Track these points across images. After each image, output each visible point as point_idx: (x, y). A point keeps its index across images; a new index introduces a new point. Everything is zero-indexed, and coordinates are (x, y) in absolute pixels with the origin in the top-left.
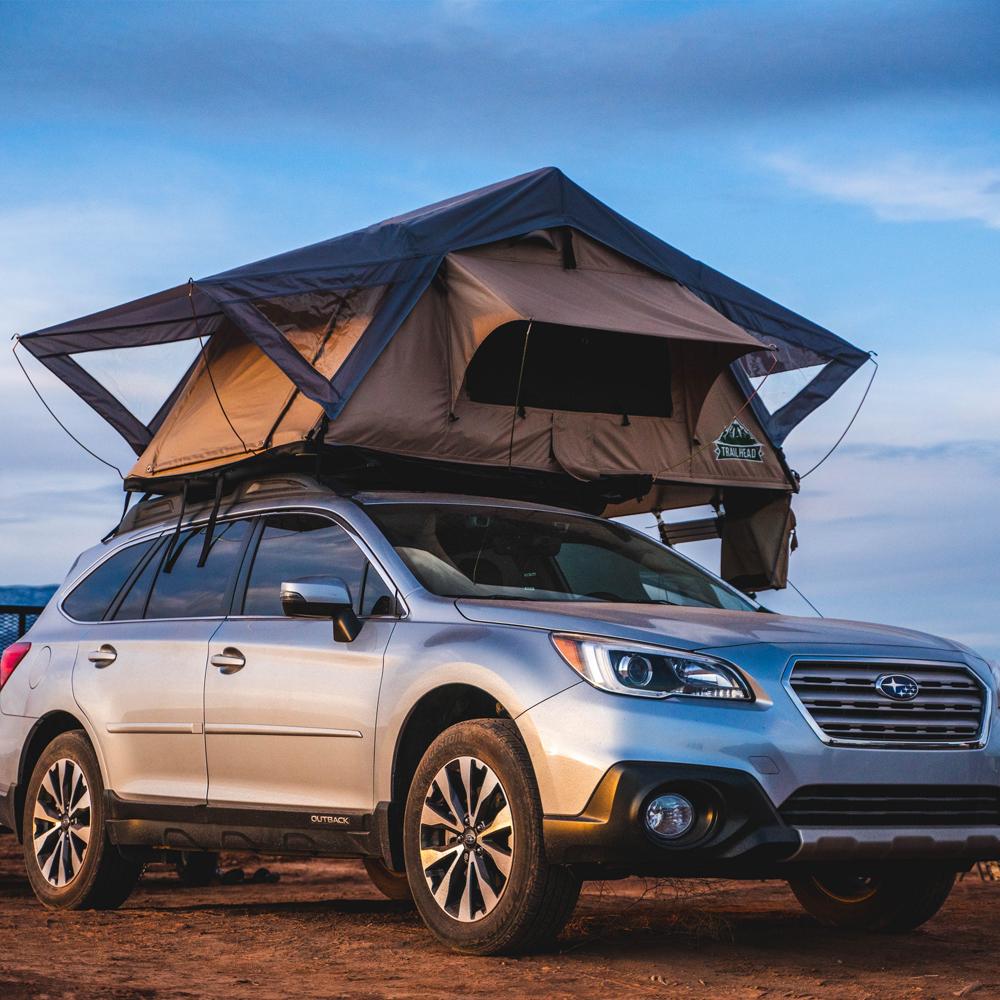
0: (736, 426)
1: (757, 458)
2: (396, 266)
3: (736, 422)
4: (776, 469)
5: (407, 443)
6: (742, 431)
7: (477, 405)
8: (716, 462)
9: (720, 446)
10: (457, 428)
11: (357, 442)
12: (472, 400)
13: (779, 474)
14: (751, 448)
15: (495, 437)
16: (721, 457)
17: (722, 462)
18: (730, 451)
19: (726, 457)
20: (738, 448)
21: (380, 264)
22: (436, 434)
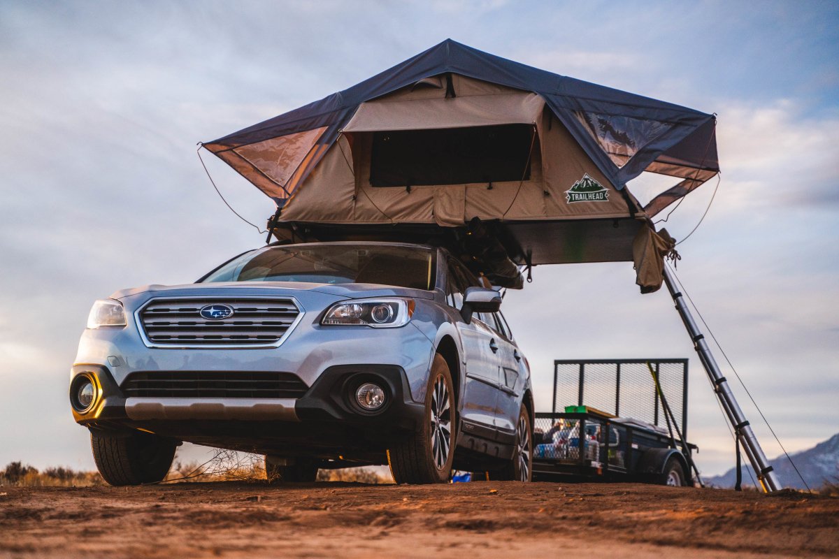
0: (586, 180)
1: (604, 198)
2: (327, 116)
3: (586, 177)
4: (620, 204)
5: (329, 216)
6: (592, 182)
7: (376, 188)
8: (567, 205)
9: (570, 194)
10: (359, 204)
11: (298, 219)
12: (373, 186)
13: (623, 207)
14: (599, 193)
15: (386, 207)
16: (571, 200)
17: (572, 205)
18: (580, 196)
19: (575, 200)
20: (587, 194)
21: (317, 116)
22: (345, 209)
